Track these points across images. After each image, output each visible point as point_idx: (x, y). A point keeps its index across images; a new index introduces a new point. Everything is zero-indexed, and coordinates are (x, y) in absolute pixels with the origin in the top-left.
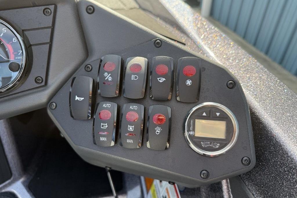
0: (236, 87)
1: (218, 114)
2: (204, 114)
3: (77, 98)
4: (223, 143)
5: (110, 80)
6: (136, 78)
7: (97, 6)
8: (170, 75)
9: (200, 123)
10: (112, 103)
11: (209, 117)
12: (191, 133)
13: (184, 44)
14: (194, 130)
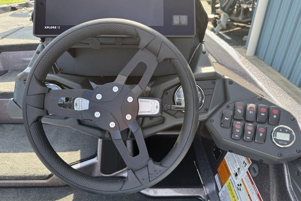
0: (294, 121)
1: (287, 131)
2: (281, 130)
3: (226, 118)
4: (288, 143)
5: (240, 112)
6: (252, 112)
7: (234, 81)
8: (267, 112)
9: (278, 134)
10: (241, 122)
11: (283, 131)
12: (275, 137)
13: (264, 96)
14: (276, 136)
